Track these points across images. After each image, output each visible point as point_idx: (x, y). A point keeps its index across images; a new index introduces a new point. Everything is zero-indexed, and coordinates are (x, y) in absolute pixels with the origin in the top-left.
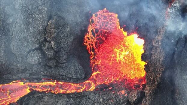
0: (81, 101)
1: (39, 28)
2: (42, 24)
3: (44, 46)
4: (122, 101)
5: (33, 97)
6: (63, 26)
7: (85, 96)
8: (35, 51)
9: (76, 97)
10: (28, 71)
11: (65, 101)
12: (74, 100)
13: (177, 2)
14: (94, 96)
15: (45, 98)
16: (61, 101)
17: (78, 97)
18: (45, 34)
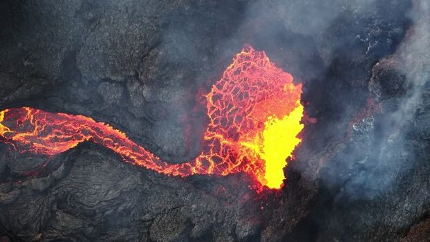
0: (162, 193)
1: (132, 52)
2: (139, 47)
3: (132, 84)
4: (225, 224)
5: (86, 152)
6: (173, 67)
7: (170, 187)
8: (114, 85)
9: (155, 182)
10: (93, 105)
11: (135, 183)
12: (150, 187)
13: (372, 120)
14: (185, 195)
15: (105, 162)
16: (129, 179)
17: (159, 184)
18: (139, 67)
